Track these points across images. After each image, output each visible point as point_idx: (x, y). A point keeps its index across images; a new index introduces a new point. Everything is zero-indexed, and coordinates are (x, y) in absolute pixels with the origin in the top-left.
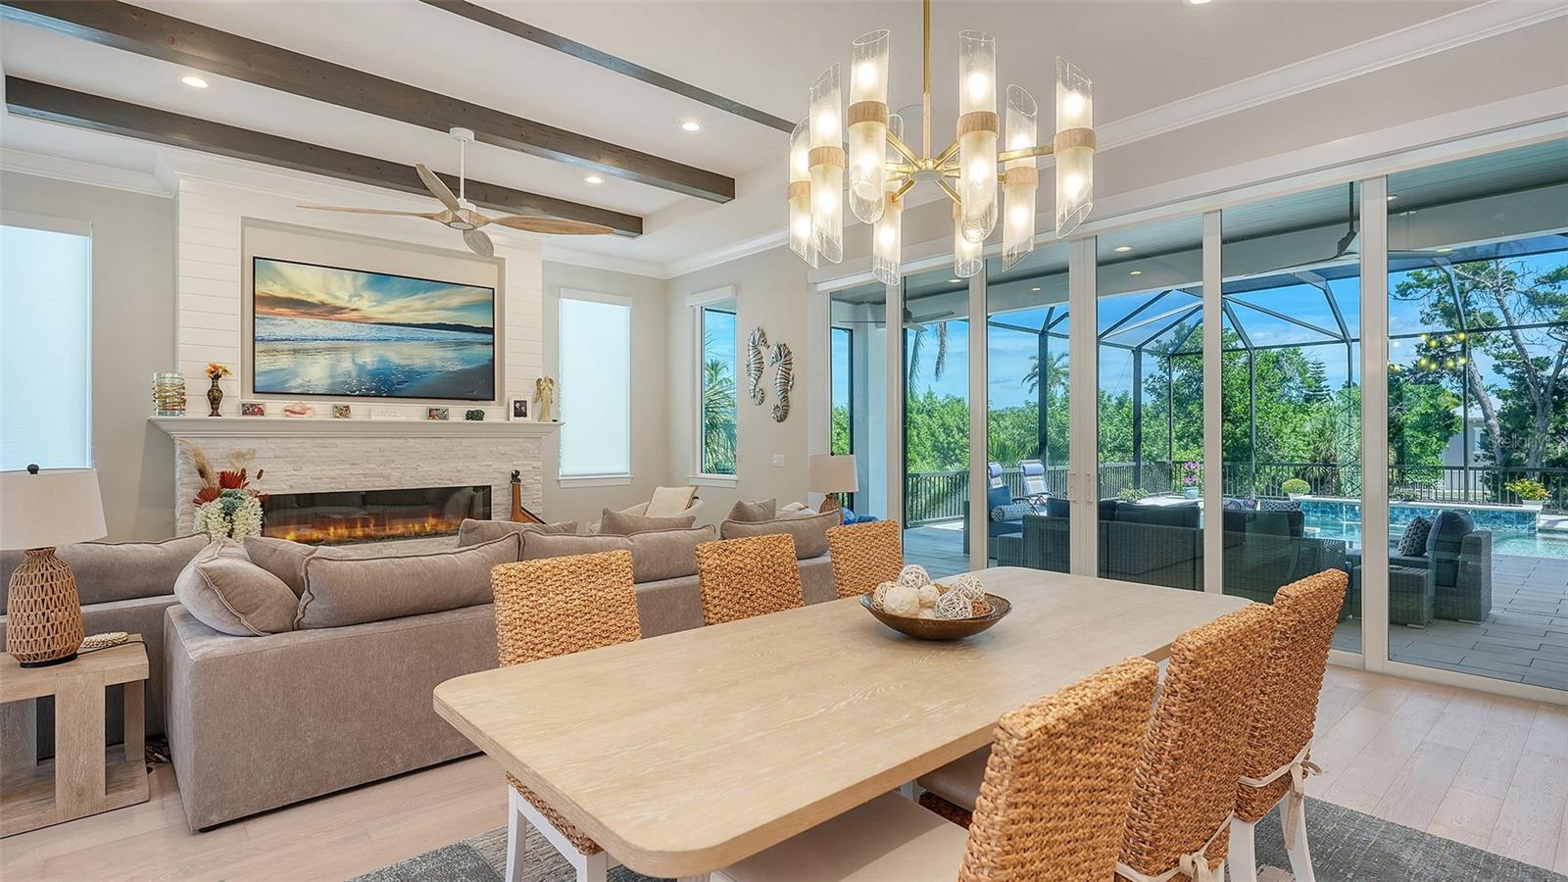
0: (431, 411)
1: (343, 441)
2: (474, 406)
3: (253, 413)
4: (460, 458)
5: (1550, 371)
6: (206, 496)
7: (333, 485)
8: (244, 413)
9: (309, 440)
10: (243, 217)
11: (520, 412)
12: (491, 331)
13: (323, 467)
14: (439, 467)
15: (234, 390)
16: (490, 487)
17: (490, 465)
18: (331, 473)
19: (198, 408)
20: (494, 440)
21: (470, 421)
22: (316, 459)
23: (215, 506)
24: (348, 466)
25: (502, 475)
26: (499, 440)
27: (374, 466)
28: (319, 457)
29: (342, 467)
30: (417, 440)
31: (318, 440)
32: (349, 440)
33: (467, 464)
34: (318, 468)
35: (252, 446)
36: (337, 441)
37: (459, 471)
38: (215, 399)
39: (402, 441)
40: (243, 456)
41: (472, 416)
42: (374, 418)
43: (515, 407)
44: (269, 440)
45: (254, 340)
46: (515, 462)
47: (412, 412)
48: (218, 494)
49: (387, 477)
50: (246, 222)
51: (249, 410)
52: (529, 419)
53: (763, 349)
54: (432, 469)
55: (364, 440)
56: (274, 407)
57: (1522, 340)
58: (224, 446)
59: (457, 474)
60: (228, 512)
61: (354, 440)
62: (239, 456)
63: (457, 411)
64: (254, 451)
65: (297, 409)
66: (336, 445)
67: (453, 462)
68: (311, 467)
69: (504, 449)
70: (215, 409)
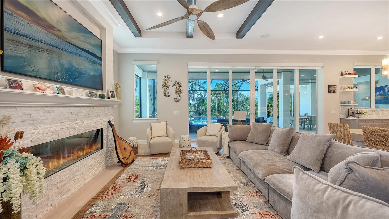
2: (100, 93)
3: (15, 88)
4: (96, 116)
5: (203, 97)
7: (53, 136)
8: (10, 87)
9: (41, 109)
11: (113, 96)
12: (101, 59)
13: (48, 126)
14: (90, 121)
16: (103, 129)
17: (103, 119)
18: (52, 129)
21: (100, 99)
22: (45, 121)
24: (59, 124)
25: (106, 123)
26: (105, 108)
27: (70, 123)
28: (46, 119)
29: (57, 125)
30: (84, 108)
31: (46, 109)
33: (98, 119)
34: (46, 126)
36: (54, 109)
37: (95, 122)
39: (79, 108)
41: (100, 96)
44: (18, 109)
46: (108, 117)
55: (66, 108)
57: (201, 92)
59: (95, 124)
64: (9, 117)
65: (42, 87)
66: (54, 112)
67: (94, 118)
68: (43, 127)
69: (106, 112)
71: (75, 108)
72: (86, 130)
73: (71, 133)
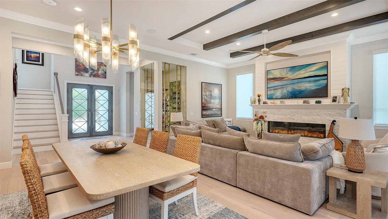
0: (304, 101)
1: (284, 110)
2: (318, 99)
3: (265, 104)
4: (315, 115)
7: (281, 120)
8: (263, 104)
9: (277, 109)
10: (265, 63)
11: (334, 101)
12: (326, 75)
13: (279, 116)
14: (308, 117)
15: (263, 99)
16: (325, 125)
17: (325, 118)
18: (281, 117)
20: (326, 110)
21: (316, 104)
22: (278, 114)
23: (255, 122)
24: (284, 116)
25: (329, 121)
26: (328, 110)
27: (290, 116)
28: (278, 113)
29: (283, 116)
30: (302, 110)
31: (278, 109)
32: (285, 110)
33: (317, 117)
34: (278, 116)
35: (266, 111)
36: (282, 110)
37: (314, 119)
38: (259, 101)
39: (297, 110)
41: (317, 102)
42: (289, 104)
43: (333, 99)
44: (269, 109)
45: (267, 88)
46: (335, 117)
47: (300, 102)
48: (257, 120)
49: (294, 119)
51: (265, 103)
52: (338, 102)
54: (306, 118)
55: (288, 110)
56: (269, 102)
58: (262, 110)
59: (314, 120)
60: (258, 123)
61: (286, 110)
62: (264, 112)
63: (312, 101)
64: (266, 112)
65: (272, 102)
66: (282, 111)
67: (312, 116)
68: (277, 116)
69: (330, 113)
70: (259, 103)
71: (294, 110)
72: (304, 122)
73: (291, 121)
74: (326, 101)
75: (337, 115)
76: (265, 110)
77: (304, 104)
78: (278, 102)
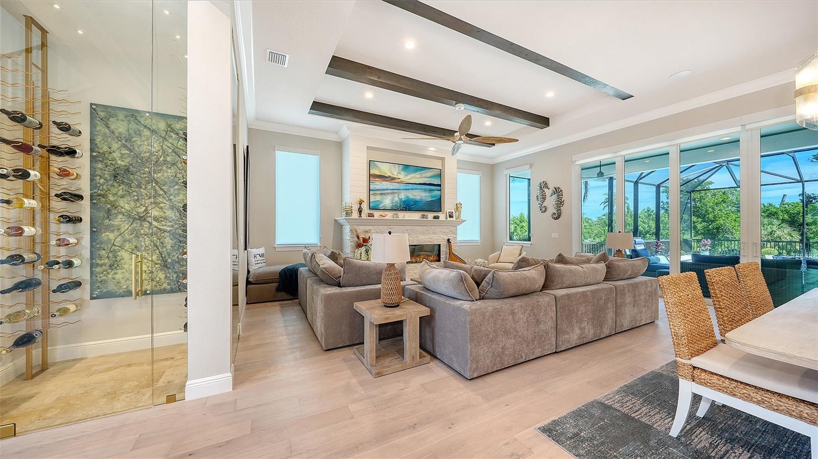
0: (423, 216)
1: (396, 226)
2: (436, 214)
3: (371, 216)
4: (431, 233)
6: (359, 246)
8: (369, 216)
9: (386, 226)
10: (367, 147)
11: (451, 216)
14: (424, 237)
15: (365, 206)
16: (440, 244)
17: (441, 236)
19: (355, 215)
20: (442, 227)
21: (435, 219)
23: (363, 249)
25: (444, 240)
26: (444, 226)
30: (418, 226)
31: (389, 226)
33: (433, 236)
36: (394, 227)
37: (430, 238)
38: (360, 211)
39: (414, 226)
40: (367, 232)
41: (435, 217)
42: (406, 218)
43: (449, 214)
44: (375, 225)
45: (370, 190)
46: (448, 235)
47: (416, 216)
48: (363, 245)
50: (368, 148)
52: (454, 219)
53: (546, 190)
54: (422, 237)
55: (403, 226)
56: (377, 214)
58: (362, 228)
59: (430, 240)
60: (367, 252)
61: (399, 226)
62: (366, 232)
63: (430, 215)
64: (370, 230)
65: (383, 215)
66: (394, 228)
67: (429, 235)
69: (445, 230)
70: (360, 215)
71: (411, 226)
74: (442, 216)
75: (450, 233)
76: (367, 228)
77: (423, 219)
78: (389, 215)
